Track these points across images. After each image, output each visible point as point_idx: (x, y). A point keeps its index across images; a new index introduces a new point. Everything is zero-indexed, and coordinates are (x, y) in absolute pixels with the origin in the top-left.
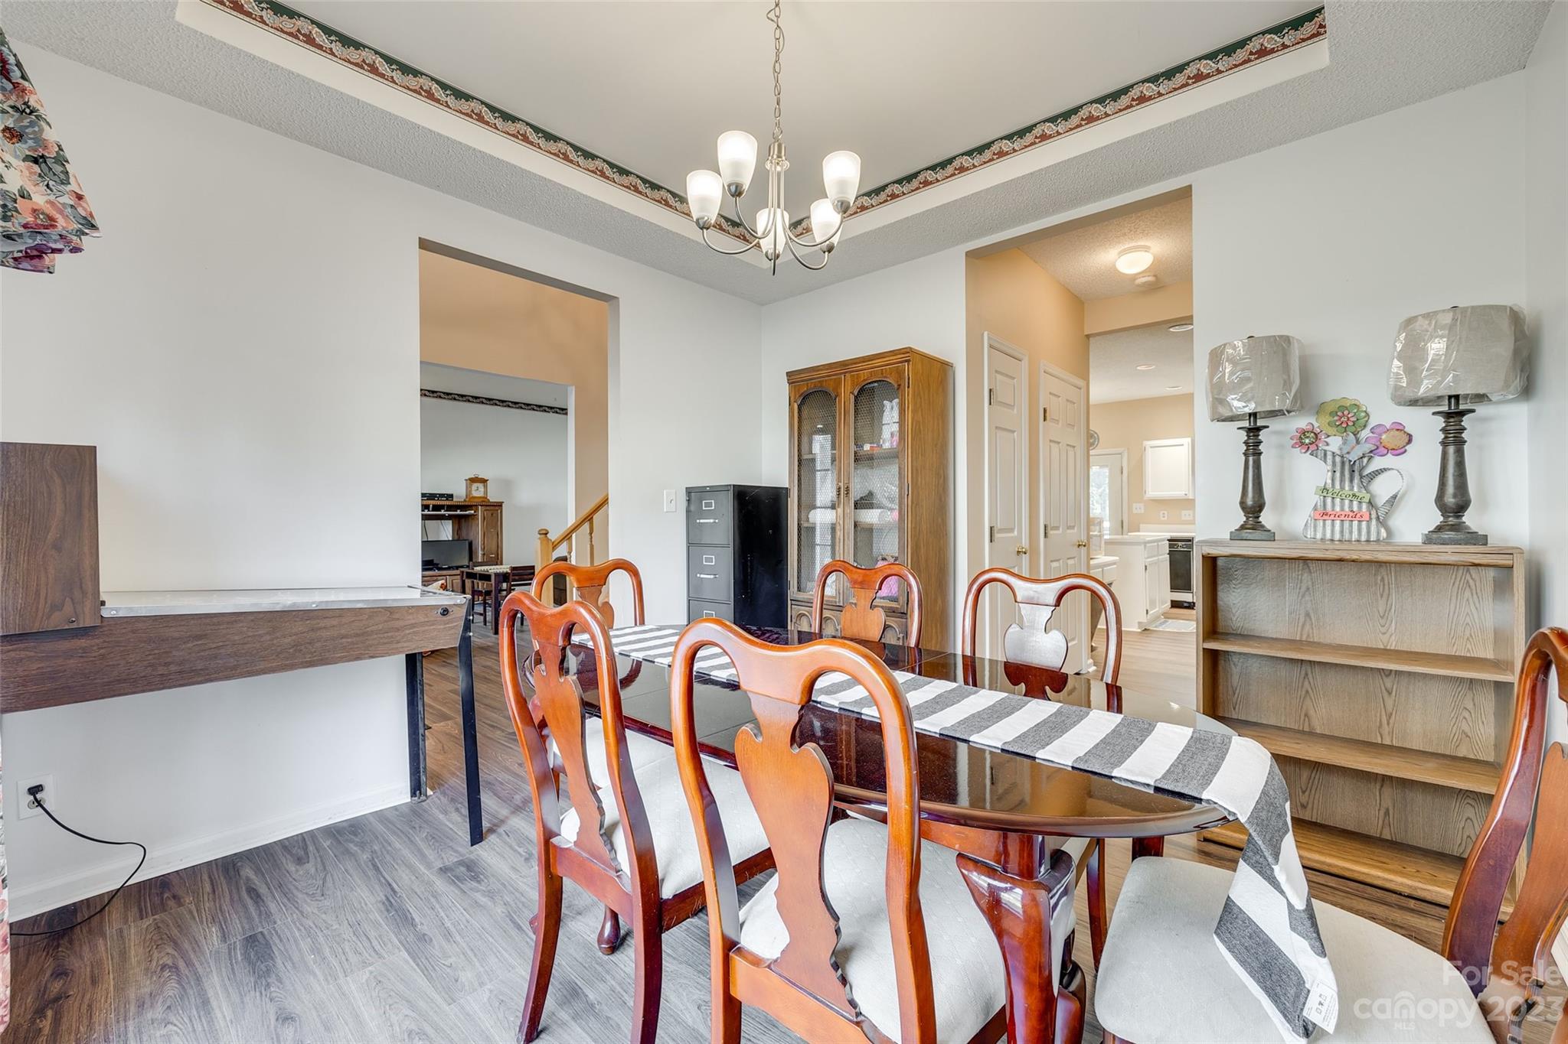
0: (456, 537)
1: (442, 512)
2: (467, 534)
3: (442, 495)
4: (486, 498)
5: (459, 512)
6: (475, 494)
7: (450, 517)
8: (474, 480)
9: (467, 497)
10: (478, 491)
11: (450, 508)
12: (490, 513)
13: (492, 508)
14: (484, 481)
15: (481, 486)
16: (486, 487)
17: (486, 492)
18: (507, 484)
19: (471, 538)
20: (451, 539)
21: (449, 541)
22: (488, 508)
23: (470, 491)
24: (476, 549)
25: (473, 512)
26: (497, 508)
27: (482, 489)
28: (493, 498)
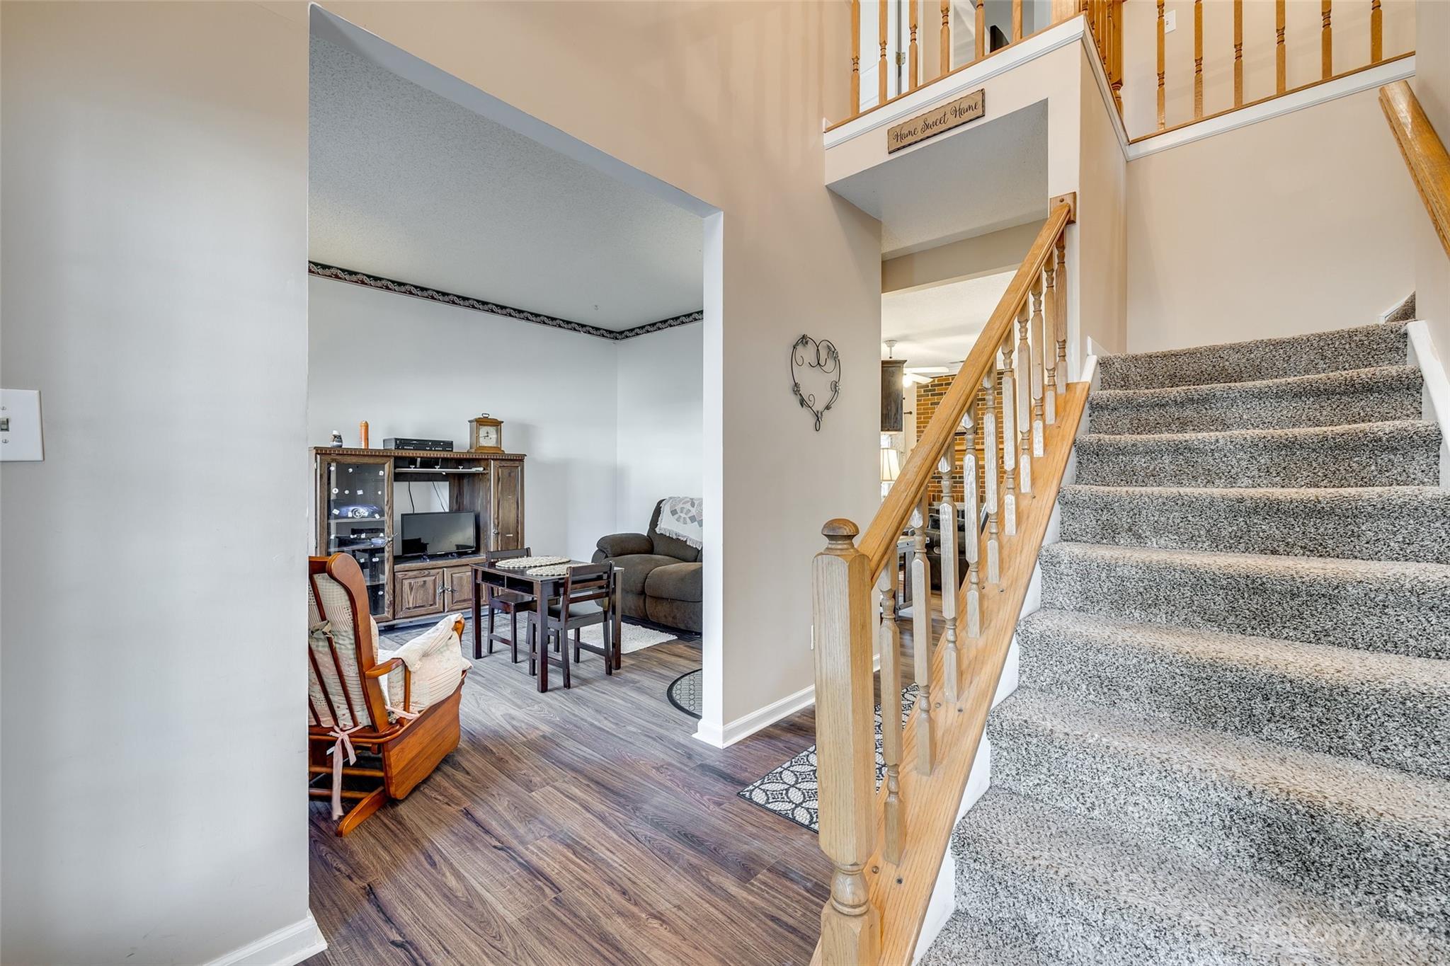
0: (455, 507)
1: (437, 469)
2: (472, 503)
3: (436, 444)
4: (500, 449)
5: (461, 470)
6: (484, 442)
7: (446, 478)
8: (482, 422)
9: (471, 448)
10: (488, 439)
11: (446, 462)
12: (506, 471)
13: (509, 464)
14: (497, 424)
15: (492, 430)
16: (499, 432)
17: (499, 440)
18: (525, 430)
19: (479, 508)
20: (447, 510)
21: (445, 513)
22: (504, 463)
23: (478, 437)
24: (486, 523)
25: (481, 469)
26: (517, 464)
27: (493, 436)
28: (509, 448)
